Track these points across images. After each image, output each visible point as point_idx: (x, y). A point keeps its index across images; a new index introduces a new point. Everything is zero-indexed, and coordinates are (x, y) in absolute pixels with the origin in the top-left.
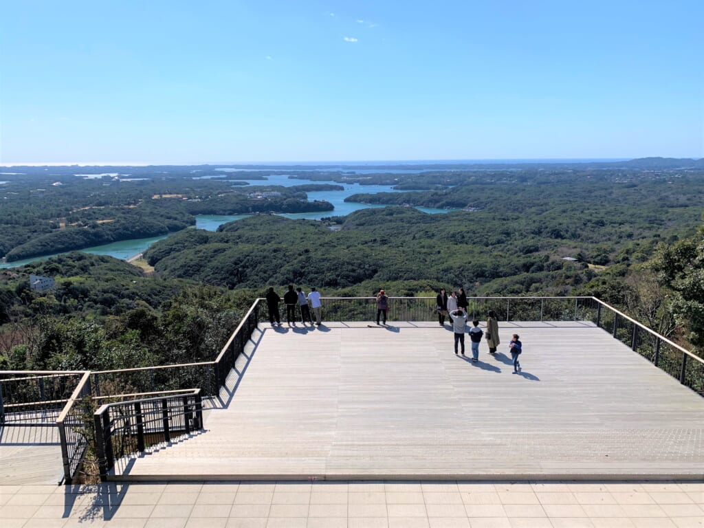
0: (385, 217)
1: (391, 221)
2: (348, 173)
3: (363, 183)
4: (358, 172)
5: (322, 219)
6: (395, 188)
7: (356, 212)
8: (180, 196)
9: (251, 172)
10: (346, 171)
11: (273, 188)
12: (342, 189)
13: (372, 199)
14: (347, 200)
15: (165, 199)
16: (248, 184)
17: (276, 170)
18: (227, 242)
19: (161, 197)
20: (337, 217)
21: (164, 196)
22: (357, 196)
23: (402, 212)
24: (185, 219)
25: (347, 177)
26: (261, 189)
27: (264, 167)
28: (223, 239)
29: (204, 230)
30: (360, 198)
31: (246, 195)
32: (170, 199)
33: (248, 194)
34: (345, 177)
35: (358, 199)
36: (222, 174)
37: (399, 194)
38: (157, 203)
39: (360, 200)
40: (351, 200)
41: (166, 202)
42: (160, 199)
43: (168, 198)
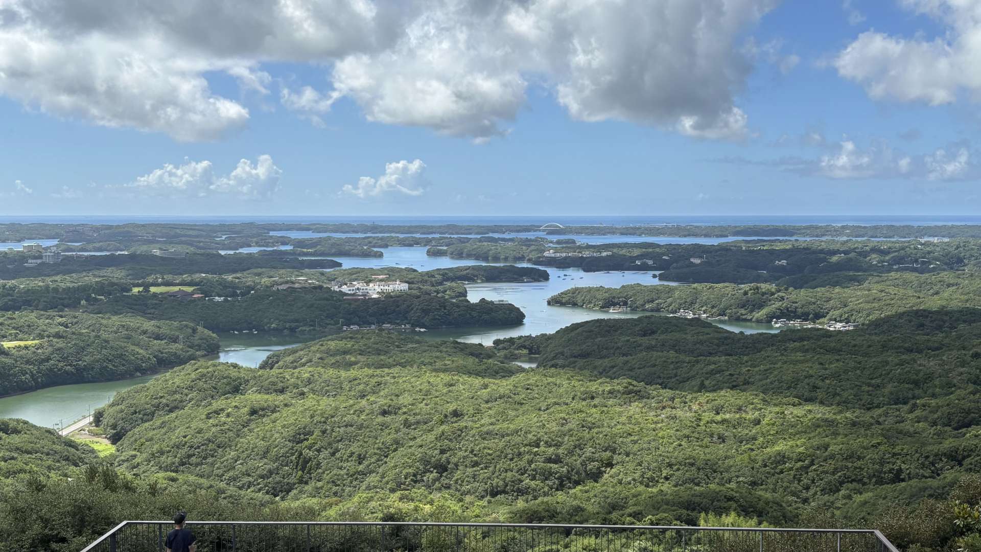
0: (638, 338)
1: (650, 348)
2: (558, 242)
3: (590, 265)
4: (581, 240)
5: (497, 342)
6: (662, 278)
7: (575, 327)
8: (189, 289)
9: (348, 240)
11: (392, 274)
12: (545, 277)
13: (610, 301)
14: (556, 302)
15: (155, 295)
16: (340, 265)
17: (401, 236)
18: (282, 391)
19: (146, 290)
20: (529, 337)
21: (153, 289)
22: (576, 291)
23: (678, 329)
24: (196, 340)
25: (557, 250)
26: (367, 276)
27: (374, 228)
28: (274, 384)
29: (235, 366)
30: (583, 298)
31: (332, 289)
32: (166, 295)
33: (337, 287)
34: (551, 251)
35: (579, 300)
36: (284, 243)
37: (671, 290)
38: (136, 305)
39: (583, 300)
40: (564, 300)
41: (157, 302)
42: (143, 296)
43: (161, 294)
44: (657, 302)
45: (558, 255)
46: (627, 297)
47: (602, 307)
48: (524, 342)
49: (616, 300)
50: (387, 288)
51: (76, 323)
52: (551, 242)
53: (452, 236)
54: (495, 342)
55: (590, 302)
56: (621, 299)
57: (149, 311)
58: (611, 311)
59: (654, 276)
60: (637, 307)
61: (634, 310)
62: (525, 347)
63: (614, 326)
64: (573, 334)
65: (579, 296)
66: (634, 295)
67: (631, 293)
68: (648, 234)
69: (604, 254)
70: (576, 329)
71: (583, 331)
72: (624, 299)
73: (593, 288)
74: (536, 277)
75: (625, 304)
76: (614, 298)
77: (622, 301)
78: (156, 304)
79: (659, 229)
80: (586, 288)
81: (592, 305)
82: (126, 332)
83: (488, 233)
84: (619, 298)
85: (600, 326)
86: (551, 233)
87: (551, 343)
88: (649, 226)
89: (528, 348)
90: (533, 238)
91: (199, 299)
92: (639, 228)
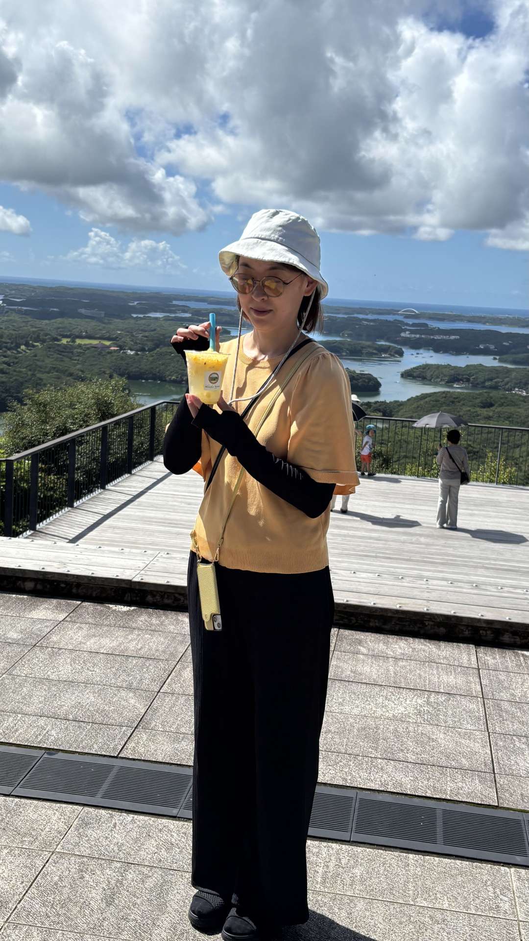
0: (478, 409)
1: (489, 418)
2: (414, 325)
3: (439, 347)
6: (500, 361)
7: (424, 397)
8: (107, 343)
12: (400, 354)
13: (455, 376)
14: (408, 375)
15: (80, 346)
19: (74, 341)
20: (384, 403)
21: (78, 341)
22: (426, 367)
23: (513, 403)
25: (412, 332)
30: (432, 373)
32: (88, 346)
34: (407, 332)
35: (428, 374)
36: (184, 311)
37: (509, 371)
38: (65, 352)
39: (432, 375)
40: (415, 374)
41: (82, 351)
42: (70, 345)
43: (85, 345)
44: (496, 380)
45: (413, 336)
46: (470, 375)
47: (447, 382)
48: (380, 406)
49: (460, 377)
51: (17, 363)
52: (407, 324)
55: (438, 377)
56: (465, 376)
57: (75, 358)
58: (455, 386)
59: (495, 359)
60: (478, 384)
61: (475, 386)
62: (379, 411)
63: (457, 398)
64: (422, 402)
65: (429, 371)
66: (476, 373)
67: (473, 372)
68: (491, 323)
69: (453, 337)
70: (424, 399)
71: (431, 400)
72: (467, 376)
73: (441, 365)
74: (392, 353)
75: (468, 380)
76: (459, 375)
77: (466, 378)
78: (80, 353)
79: (501, 319)
80: (435, 365)
81: (439, 380)
82: (57, 374)
83: (353, 314)
84: (463, 375)
85: (445, 397)
86: (407, 317)
87: (402, 409)
88: (493, 316)
89: (382, 412)
90: (392, 320)
91: (115, 351)
92: (484, 318)
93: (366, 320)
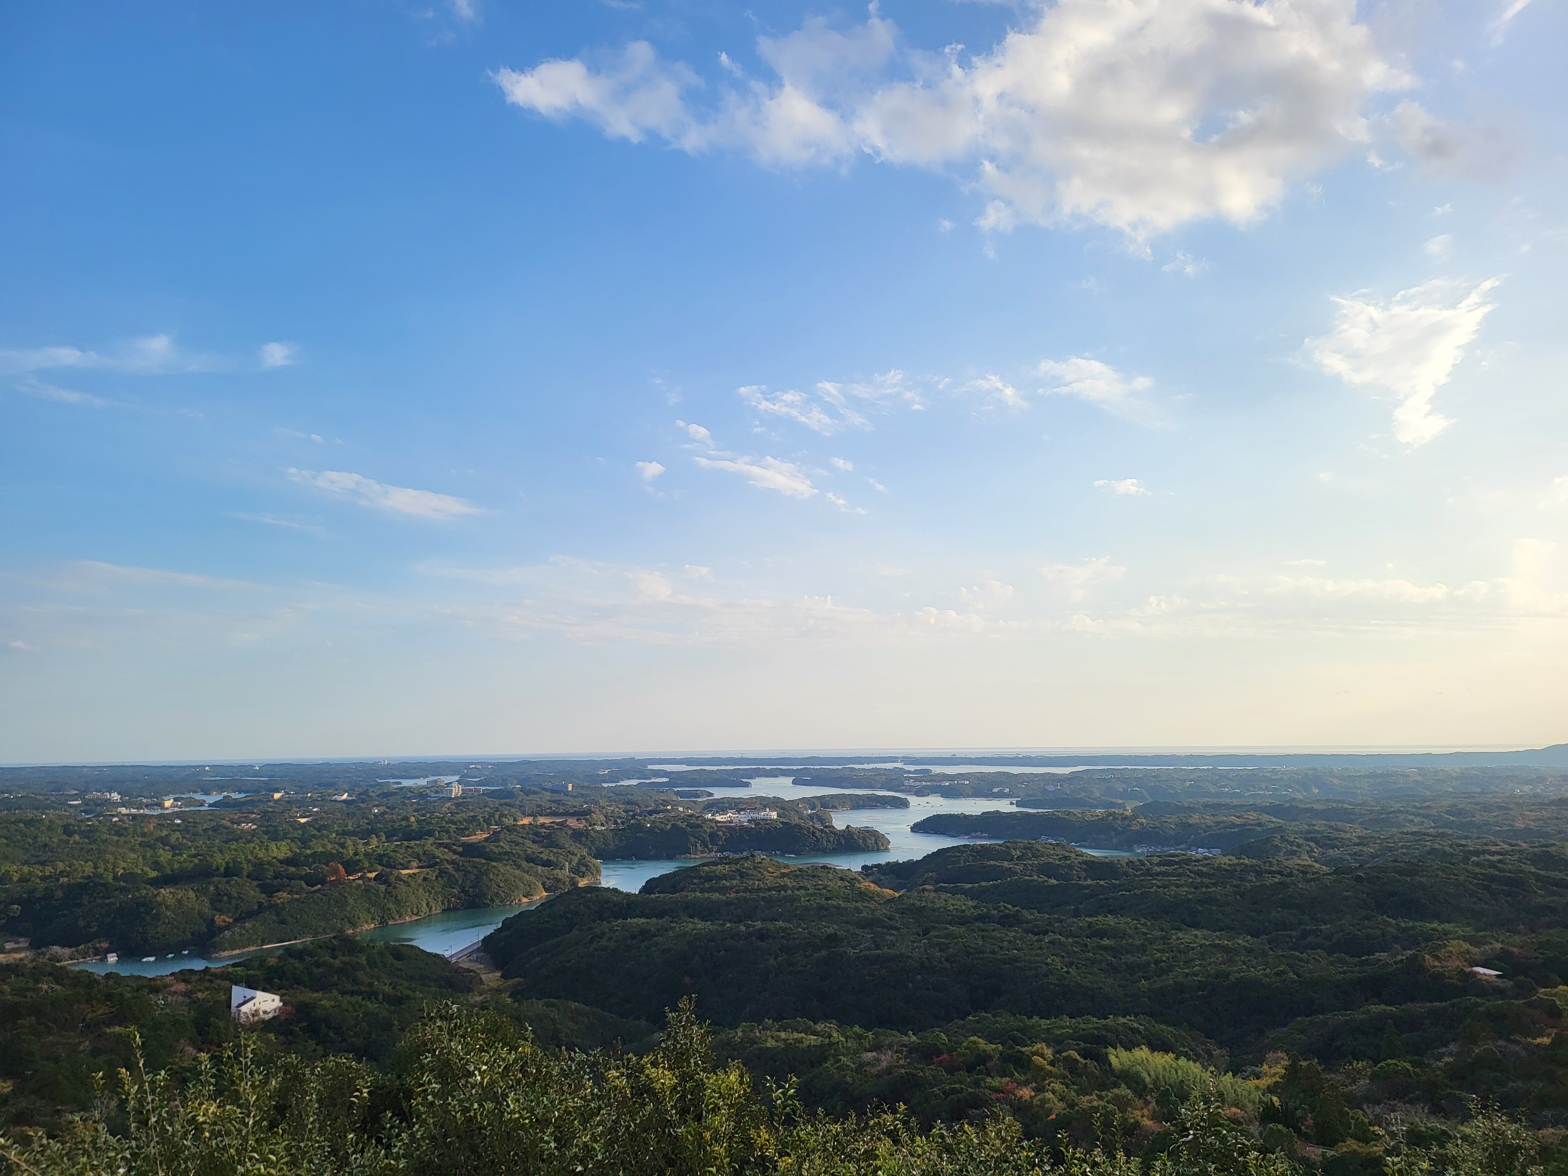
2: (916, 772)
3: (950, 794)
5: (865, 868)
6: (1018, 805)
7: (941, 852)
9: (718, 772)
10: (912, 768)
11: (763, 802)
12: (906, 803)
13: (972, 826)
14: (920, 828)
16: (711, 795)
17: (768, 767)
18: (660, 916)
19: (535, 821)
21: (541, 819)
22: (938, 818)
25: (916, 779)
26: (737, 805)
27: (742, 761)
28: (653, 908)
29: (614, 890)
31: (706, 817)
32: (552, 823)
33: (710, 815)
34: (910, 780)
35: (943, 826)
36: (660, 776)
37: (1030, 816)
38: (526, 833)
39: (947, 826)
40: (926, 827)
41: (546, 831)
43: (547, 823)
45: (917, 783)
46: (988, 823)
47: (965, 834)
48: (891, 868)
49: (977, 827)
50: (756, 815)
52: (909, 772)
53: (815, 767)
54: (863, 867)
55: (951, 829)
56: (983, 825)
57: (538, 840)
59: (1012, 804)
60: (999, 833)
61: (995, 836)
62: (893, 874)
64: (942, 858)
65: (942, 823)
66: (994, 821)
67: (990, 819)
69: (962, 782)
72: (986, 825)
73: (954, 814)
74: (897, 804)
75: (988, 829)
76: (975, 824)
77: (984, 827)
78: (544, 833)
79: (1008, 759)
80: (946, 814)
81: (954, 832)
84: (980, 824)
87: (920, 868)
91: (583, 828)
93: (863, 769)
